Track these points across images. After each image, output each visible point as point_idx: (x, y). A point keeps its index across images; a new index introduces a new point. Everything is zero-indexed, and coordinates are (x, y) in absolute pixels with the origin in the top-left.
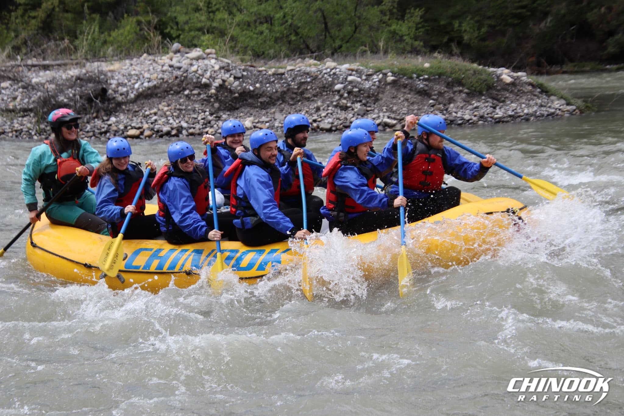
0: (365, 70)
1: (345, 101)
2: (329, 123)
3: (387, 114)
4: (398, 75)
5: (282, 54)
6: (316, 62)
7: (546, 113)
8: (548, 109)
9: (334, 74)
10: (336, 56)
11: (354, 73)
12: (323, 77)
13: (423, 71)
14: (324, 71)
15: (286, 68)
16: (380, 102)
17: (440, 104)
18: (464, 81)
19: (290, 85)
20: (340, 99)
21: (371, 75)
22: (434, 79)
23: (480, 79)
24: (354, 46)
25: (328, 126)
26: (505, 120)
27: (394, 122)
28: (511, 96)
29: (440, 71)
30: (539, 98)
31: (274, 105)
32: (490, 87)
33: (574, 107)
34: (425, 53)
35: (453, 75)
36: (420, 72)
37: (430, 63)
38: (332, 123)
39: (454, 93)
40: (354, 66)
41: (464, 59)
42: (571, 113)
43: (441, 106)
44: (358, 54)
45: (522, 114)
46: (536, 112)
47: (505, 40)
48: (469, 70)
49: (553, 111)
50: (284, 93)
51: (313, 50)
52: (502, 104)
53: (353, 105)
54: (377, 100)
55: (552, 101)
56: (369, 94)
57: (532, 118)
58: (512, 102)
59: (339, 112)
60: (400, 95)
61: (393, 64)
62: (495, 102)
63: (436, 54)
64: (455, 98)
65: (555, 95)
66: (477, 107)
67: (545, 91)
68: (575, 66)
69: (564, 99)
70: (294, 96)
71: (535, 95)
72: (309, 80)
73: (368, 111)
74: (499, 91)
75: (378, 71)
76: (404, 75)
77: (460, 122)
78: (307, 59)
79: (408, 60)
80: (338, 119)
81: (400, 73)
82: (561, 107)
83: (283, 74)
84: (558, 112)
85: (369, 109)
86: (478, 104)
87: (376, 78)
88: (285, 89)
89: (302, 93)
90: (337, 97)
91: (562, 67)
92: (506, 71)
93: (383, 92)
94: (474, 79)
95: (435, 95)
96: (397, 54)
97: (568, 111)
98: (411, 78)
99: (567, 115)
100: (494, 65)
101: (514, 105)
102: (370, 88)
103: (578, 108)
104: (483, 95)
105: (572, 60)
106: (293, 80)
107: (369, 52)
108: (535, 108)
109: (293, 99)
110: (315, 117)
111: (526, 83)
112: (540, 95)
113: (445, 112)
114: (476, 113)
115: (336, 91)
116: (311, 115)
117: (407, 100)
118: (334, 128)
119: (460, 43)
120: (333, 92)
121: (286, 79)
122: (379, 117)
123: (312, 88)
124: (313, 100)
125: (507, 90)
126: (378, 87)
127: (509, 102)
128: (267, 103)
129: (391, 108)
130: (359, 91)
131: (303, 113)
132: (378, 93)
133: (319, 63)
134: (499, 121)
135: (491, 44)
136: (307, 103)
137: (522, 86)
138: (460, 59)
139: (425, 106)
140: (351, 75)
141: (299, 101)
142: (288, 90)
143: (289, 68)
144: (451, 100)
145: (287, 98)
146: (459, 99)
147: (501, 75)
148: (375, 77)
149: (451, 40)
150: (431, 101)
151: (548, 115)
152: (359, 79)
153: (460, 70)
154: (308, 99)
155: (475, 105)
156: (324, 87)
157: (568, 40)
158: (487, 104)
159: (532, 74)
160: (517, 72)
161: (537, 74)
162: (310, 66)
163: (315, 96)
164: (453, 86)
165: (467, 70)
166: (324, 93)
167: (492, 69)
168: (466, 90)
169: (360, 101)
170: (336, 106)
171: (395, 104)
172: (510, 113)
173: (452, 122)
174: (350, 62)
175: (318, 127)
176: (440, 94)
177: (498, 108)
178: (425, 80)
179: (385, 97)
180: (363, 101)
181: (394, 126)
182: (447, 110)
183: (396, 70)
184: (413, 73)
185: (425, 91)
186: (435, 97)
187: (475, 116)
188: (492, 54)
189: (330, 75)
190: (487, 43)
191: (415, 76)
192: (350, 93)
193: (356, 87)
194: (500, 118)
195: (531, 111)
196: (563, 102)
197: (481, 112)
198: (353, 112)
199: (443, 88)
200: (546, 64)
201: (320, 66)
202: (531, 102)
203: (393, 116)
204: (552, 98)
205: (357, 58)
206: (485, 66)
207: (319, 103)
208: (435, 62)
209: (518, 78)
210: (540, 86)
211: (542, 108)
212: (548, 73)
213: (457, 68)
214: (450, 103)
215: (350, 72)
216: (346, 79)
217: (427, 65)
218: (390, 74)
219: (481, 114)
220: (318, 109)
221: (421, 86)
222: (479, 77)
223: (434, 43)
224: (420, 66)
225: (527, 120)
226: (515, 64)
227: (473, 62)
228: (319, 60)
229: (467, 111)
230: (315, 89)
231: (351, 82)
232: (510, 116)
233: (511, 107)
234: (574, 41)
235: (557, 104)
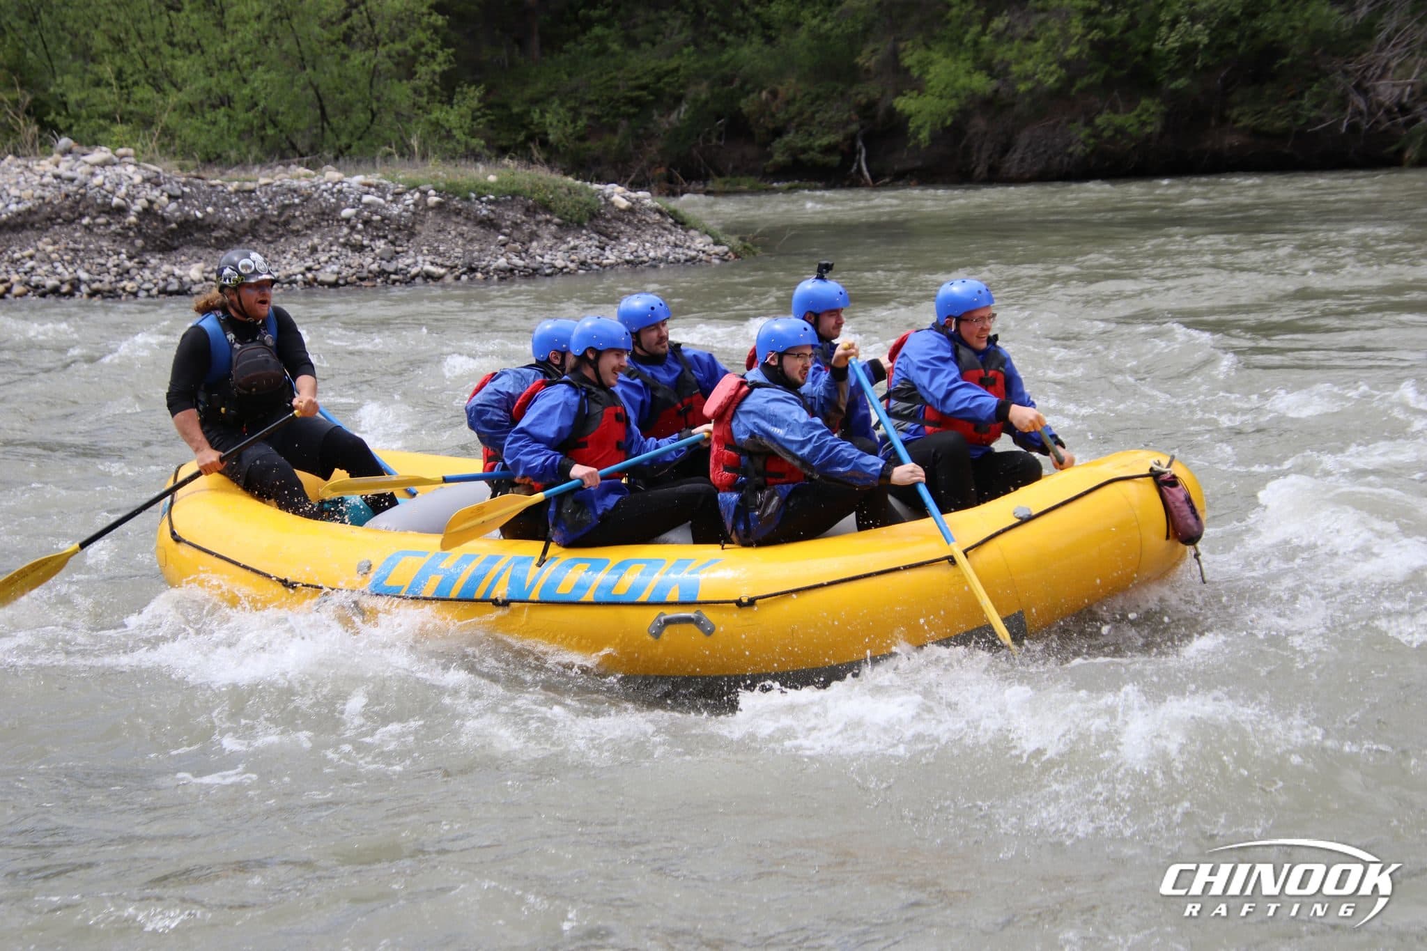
0: (391, 186)
1: (358, 237)
2: (333, 272)
3: (429, 258)
4: (447, 193)
5: (250, 158)
6: (308, 171)
7: (683, 258)
8: (686, 251)
9: (340, 191)
10: (341, 161)
11: (373, 190)
12: (321, 196)
13: (485, 188)
14: (323, 187)
15: (257, 181)
16: (418, 239)
17: (515, 241)
18: (552, 205)
19: (264, 209)
20: (350, 234)
21: (401, 194)
22: (505, 201)
23: (579, 202)
24: (372, 145)
25: (333, 278)
26: (620, 267)
27: (442, 271)
28: (629, 229)
29: (514, 188)
30: (671, 232)
31: (239, 242)
32: (594, 215)
33: (726, 249)
34: (489, 159)
35: (536, 196)
36: (482, 190)
37: (497, 175)
38: (339, 273)
39: (538, 223)
40: (373, 179)
41: (552, 169)
42: (723, 258)
43: (518, 245)
44: (378, 159)
45: (646, 259)
46: (667, 255)
47: (617, 141)
48: (561, 187)
49: (693, 253)
50: (256, 222)
51: (303, 151)
52: (614, 242)
53: (372, 244)
54: (412, 235)
55: (692, 239)
56: (398, 225)
57: (662, 266)
58: (630, 240)
59: (350, 254)
60: (451, 227)
61: (436, 177)
62: (603, 238)
63: (506, 161)
64: (540, 232)
65: (696, 229)
66: (575, 248)
67: (681, 222)
68: (725, 183)
69: (711, 235)
70: (273, 227)
71: (665, 229)
72: (297, 201)
73: (397, 253)
74: (608, 221)
75: (414, 187)
76: (456, 194)
77: (548, 271)
78: (293, 167)
79: (461, 170)
80: (349, 266)
81: (449, 191)
82: (706, 248)
83: (253, 191)
84: (701, 255)
85: (399, 249)
86: (577, 242)
87: (409, 199)
88: (257, 217)
89: (286, 223)
90: (346, 230)
91: (705, 185)
92: (619, 189)
93: (422, 223)
94: (568, 202)
95: (507, 227)
96: (444, 159)
97: (716, 254)
98: (468, 199)
99: (717, 261)
100: (599, 179)
101: (633, 244)
102: (400, 216)
103: (731, 249)
104: (584, 227)
105: (720, 174)
106: (271, 201)
107: (397, 157)
108: (666, 250)
109: (270, 232)
110: (310, 263)
111: (650, 209)
112: (673, 229)
113: (523, 255)
114: (573, 257)
115: (343, 219)
116: (303, 259)
117: (461, 235)
118: (341, 282)
119: (544, 144)
120: (338, 221)
121: (258, 199)
122: (416, 263)
123: (302, 215)
124: (305, 235)
125: (623, 220)
126: (414, 214)
127: (625, 240)
128: (228, 240)
129: (437, 249)
130: (383, 220)
131: (289, 256)
132: (414, 224)
133: (313, 173)
134: (610, 270)
135: (594, 146)
136: (295, 240)
137: (644, 214)
138: (546, 169)
139: (490, 244)
140: (367, 193)
141: (281, 236)
142: (262, 217)
143: (262, 181)
144: (533, 236)
145: (261, 231)
146: (547, 233)
147: (611, 195)
148: (408, 196)
149: (530, 138)
150: (501, 237)
151: (686, 261)
152: (381, 201)
153: (546, 187)
154: (297, 233)
155: (572, 244)
156: (324, 213)
157: (714, 141)
158: (590, 243)
159: (660, 194)
160: (635, 191)
161: (668, 195)
162: (298, 177)
163: (307, 227)
164: (535, 212)
165: (556, 188)
166: (324, 223)
167: (596, 186)
168: (556, 220)
169: (385, 237)
170: (344, 245)
171: (442, 241)
172: (628, 257)
173: (535, 270)
174: (365, 173)
175: (315, 280)
176: (516, 225)
177: (607, 248)
178: (490, 202)
179: (426, 230)
180: (390, 237)
181: (441, 277)
182: (526, 251)
183: (442, 185)
184: (470, 190)
185: (491, 220)
186: (507, 231)
187: (572, 261)
188: (597, 161)
189: (332, 194)
190: (588, 144)
191: (473, 195)
192: (366, 222)
193: (376, 213)
194: (611, 265)
195: (660, 253)
196: (710, 239)
197: (582, 255)
198: (373, 255)
199: (520, 217)
200: (680, 177)
201: (315, 179)
202: (659, 240)
203: (439, 260)
204: (692, 233)
205: (378, 165)
206: (585, 181)
207: (316, 240)
208: (505, 172)
209: (638, 200)
210: (673, 214)
211: (677, 250)
212: (685, 192)
213: (540, 183)
214: (531, 241)
215: (366, 188)
216: (360, 200)
217: (492, 178)
218: (432, 192)
219: (582, 258)
220: (314, 250)
221: (485, 212)
222: (577, 198)
223: (504, 143)
224: (482, 180)
225: (655, 267)
226: (632, 177)
227: (566, 174)
228: (314, 169)
229: (559, 254)
230: (308, 216)
231: (368, 205)
232: (628, 262)
233: (629, 248)
234: (722, 143)
235: (700, 242)
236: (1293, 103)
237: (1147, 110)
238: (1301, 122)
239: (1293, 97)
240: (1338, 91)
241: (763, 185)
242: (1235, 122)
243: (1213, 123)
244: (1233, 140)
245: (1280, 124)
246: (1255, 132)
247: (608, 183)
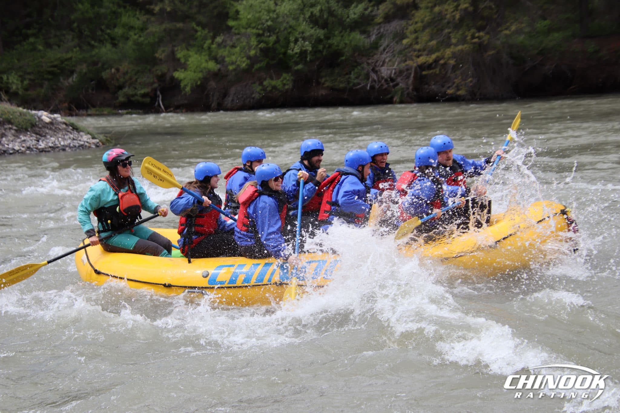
7: (77, 145)
8: (79, 142)
18: (12, 120)
23: (26, 119)
26: (47, 150)
28: (50, 132)
30: (71, 133)
32: (33, 126)
33: (98, 141)
35: (4, 116)
39: (5, 129)
41: (11, 104)
42: (96, 145)
45: (59, 145)
46: (70, 144)
47: (43, 91)
48: (16, 112)
49: (82, 143)
52: (43, 138)
55: (82, 136)
57: (67, 149)
58: (51, 137)
62: (38, 136)
64: (6, 133)
65: (83, 131)
66: (24, 141)
67: (76, 128)
68: (97, 111)
69: (90, 134)
71: (68, 132)
74: (40, 128)
77: (11, 152)
82: (88, 140)
84: (86, 144)
86: (25, 138)
91: (87, 111)
92: (45, 113)
94: (20, 119)
97: (93, 143)
99: (94, 146)
100: (35, 109)
101: (53, 139)
103: (100, 141)
104: (28, 131)
105: (94, 107)
108: (69, 141)
111: (61, 123)
112: (72, 131)
114: (24, 145)
119: (7, 92)
125: (47, 128)
127: (48, 137)
134: (42, 151)
135: (32, 93)
137: (58, 124)
138: (8, 104)
144: (3, 135)
146: (10, 134)
147: (41, 116)
151: (79, 146)
153: (8, 112)
155: (23, 139)
157: (90, 91)
158: (32, 138)
159: (65, 115)
160: (53, 114)
161: (69, 116)
164: (4, 124)
165: (14, 113)
167: (34, 112)
168: (14, 128)
172: (51, 145)
173: (5, 151)
177: (40, 141)
187: (23, 147)
188: (34, 100)
190: (29, 92)
194: (43, 149)
195: (66, 143)
196: (90, 136)
197: (28, 144)
200: (75, 108)
202: (66, 137)
204: (82, 133)
206: (28, 109)
209: (55, 118)
210: (72, 125)
211: (74, 141)
212: (77, 115)
213: (6, 111)
214: (2, 137)
219: (28, 146)
222: (24, 117)
225: (64, 150)
226: (52, 108)
227: (19, 106)
229: (17, 144)
232: (50, 147)
233: (51, 141)
234: (94, 92)
235: (85, 138)
236: (347, 76)
237: (285, 79)
238: (351, 85)
239: (347, 74)
240: (365, 72)
241: (114, 111)
242: (324, 84)
243: (314, 84)
244: (323, 92)
245: (342, 85)
246: (332, 89)
247: (39, 110)
